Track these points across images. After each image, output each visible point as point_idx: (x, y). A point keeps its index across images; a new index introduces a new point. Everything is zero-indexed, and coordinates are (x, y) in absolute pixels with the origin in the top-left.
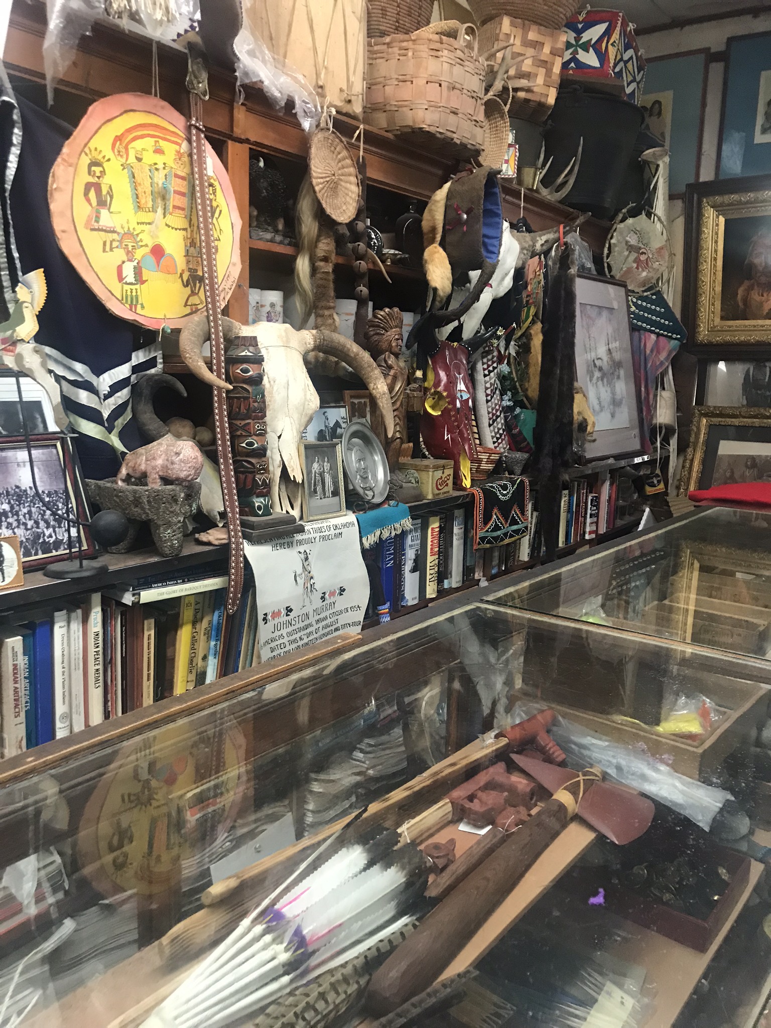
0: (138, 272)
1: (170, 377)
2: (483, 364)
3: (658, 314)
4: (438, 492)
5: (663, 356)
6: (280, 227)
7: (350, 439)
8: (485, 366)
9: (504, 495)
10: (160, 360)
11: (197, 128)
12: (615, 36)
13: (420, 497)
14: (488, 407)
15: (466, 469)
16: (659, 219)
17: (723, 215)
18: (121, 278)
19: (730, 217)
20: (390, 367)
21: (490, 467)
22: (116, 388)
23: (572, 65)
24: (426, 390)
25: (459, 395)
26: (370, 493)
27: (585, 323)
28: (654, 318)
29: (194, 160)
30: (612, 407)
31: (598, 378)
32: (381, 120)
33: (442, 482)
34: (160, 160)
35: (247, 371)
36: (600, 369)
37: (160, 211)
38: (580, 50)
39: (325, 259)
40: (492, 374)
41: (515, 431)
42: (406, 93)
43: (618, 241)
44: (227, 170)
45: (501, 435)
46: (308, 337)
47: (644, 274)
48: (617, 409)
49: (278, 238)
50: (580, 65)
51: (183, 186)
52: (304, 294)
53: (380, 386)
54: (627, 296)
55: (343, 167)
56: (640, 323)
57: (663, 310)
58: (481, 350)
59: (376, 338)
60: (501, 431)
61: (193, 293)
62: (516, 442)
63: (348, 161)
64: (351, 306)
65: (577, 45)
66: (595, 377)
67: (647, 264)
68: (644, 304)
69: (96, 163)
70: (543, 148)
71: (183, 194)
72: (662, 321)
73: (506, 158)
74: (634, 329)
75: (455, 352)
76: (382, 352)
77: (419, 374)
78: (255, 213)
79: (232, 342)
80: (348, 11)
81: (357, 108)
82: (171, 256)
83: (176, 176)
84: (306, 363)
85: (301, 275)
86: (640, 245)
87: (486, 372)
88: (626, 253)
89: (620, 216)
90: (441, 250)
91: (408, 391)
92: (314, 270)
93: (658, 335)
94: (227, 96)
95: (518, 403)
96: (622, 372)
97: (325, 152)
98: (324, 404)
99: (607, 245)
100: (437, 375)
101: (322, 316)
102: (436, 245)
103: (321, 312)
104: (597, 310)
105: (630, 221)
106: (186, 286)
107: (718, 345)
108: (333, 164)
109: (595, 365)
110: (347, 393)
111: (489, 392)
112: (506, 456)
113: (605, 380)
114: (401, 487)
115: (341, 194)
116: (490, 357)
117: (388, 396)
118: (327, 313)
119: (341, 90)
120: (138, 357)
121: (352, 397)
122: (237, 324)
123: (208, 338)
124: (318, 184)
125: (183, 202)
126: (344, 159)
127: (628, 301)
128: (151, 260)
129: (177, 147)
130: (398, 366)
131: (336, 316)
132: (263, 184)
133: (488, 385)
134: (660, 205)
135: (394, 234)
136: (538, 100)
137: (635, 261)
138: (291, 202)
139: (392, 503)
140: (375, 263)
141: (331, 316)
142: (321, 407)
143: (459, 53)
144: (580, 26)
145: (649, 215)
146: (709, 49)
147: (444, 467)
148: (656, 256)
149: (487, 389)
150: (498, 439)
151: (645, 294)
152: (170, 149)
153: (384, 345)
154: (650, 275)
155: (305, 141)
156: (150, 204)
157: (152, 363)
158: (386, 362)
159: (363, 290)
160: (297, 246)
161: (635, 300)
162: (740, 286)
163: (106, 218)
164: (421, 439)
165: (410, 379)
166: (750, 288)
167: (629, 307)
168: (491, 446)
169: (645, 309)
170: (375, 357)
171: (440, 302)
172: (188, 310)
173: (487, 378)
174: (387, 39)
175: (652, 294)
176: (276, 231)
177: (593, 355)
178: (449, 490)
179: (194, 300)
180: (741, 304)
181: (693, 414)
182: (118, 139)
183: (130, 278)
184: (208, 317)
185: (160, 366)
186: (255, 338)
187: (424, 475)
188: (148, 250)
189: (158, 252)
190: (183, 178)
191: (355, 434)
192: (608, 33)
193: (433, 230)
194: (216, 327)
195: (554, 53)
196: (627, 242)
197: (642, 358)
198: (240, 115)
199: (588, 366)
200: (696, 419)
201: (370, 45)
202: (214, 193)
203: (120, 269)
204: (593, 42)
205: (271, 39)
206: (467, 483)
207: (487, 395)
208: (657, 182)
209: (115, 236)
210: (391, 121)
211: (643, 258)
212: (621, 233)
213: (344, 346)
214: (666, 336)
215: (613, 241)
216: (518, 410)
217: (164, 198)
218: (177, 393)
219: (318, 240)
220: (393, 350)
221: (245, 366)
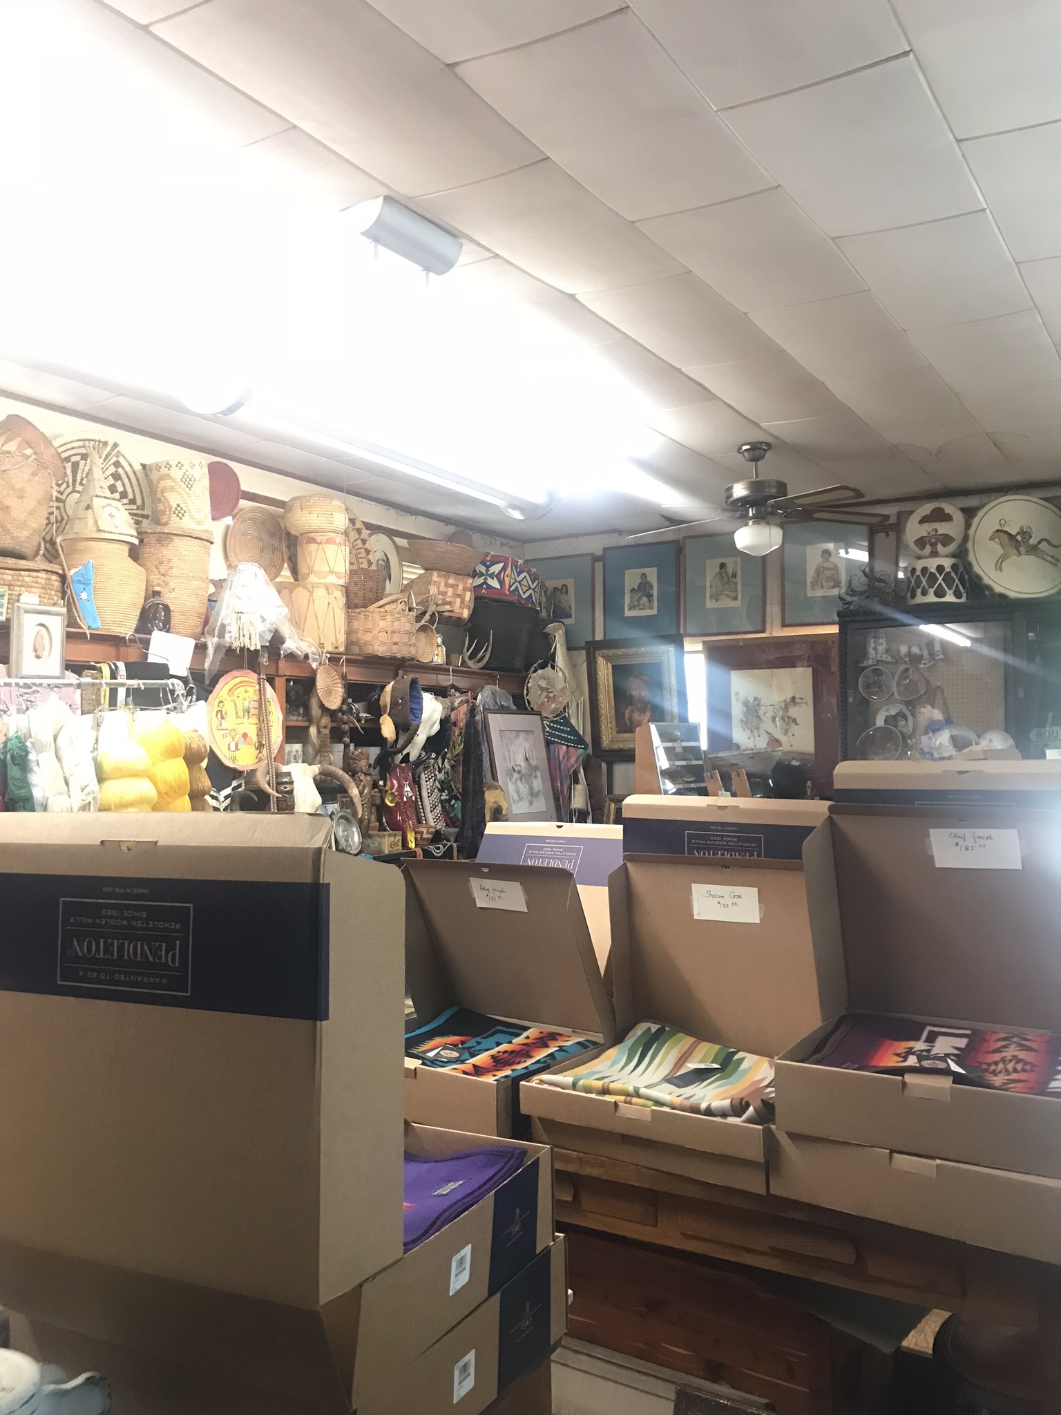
0: (237, 745)
1: (249, 792)
2: (425, 774)
3: (566, 732)
4: (391, 849)
5: (573, 760)
6: (301, 712)
7: (339, 819)
8: (426, 776)
9: (437, 853)
10: (243, 784)
11: (263, 678)
12: (508, 571)
13: (380, 851)
14: (429, 800)
15: (411, 837)
16: (560, 669)
17: (610, 662)
18: (229, 749)
19: (614, 664)
20: (361, 781)
21: (430, 836)
22: (226, 797)
23: (485, 586)
24: (386, 791)
25: (406, 794)
26: (349, 848)
27: (504, 744)
28: (563, 735)
29: (261, 692)
30: (529, 798)
31: (517, 778)
32: (356, 650)
33: (395, 844)
34: (247, 695)
35: (286, 788)
36: (519, 772)
37: (246, 717)
38: (488, 578)
39: (325, 727)
40: (431, 780)
41: (452, 815)
42: (368, 637)
43: (533, 685)
44: (275, 691)
45: (439, 817)
46: (315, 769)
47: (553, 706)
48: (534, 799)
49: (300, 719)
50: (489, 587)
51: (256, 705)
52: (314, 745)
53: (354, 792)
54: (542, 721)
55: (334, 680)
56: (553, 739)
57: (569, 729)
58: (422, 766)
59: (354, 765)
60: (439, 815)
61: (260, 752)
62: (450, 822)
63: (337, 677)
64: (341, 747)
65: (487, 575)
66: (514, 778)
67: (554, 699)
68: (555, 726)
69: (221, 702)
70: (468, 638)
71: (256, 708)
72: (569, 737)
73: (437, 652)
74: (548, 743)
75: (402, 769)
76: (357, 773)
77: (381, 783)
78: (288, 706)
79: (279, 775)
80: (335, 607)
81: (342, 649)
82: (251, 737)
83: (254, 701)
84: (315, 780)
85: (312, 736)
86: (549, 687)
87: (427, 779)
88: (539, 693)
89: (533, 669)
90: (389, 717)
91: (372, 793)
92: (319, 732)
93: (568, 746)
94: (276, 658)
95: (452, 797)
96: (539, 774)
97: (324, 675)
98: (324, 802)
99: (526, 688)
100: (392, 782)
101: (324, 756)
102: (386, 715)
103: (323, 754)
104: (514, 733)
105: (540, 671)
106: (257, 749)
107: (616, 751)
108: (328, 680)
109: (514, 770)
110: (339, 795)
111: (429, 791)
112: (444, 831)
113: (523, 779)
114: (369, 846)
115: (333, 694)
116: (429, 770)
117: (359, 796)
118: (326, 754)
119: (332, 643)
120: (235, 783)
121: (342, 798)
122: (281, 765)
123: (269, 773)
124: (320, 692)
125: (256, 712)
126: (334, 676)
127: (543, 724)
128: (242, 739)
129: (254, 688)
130: (366, 779)
131: (331, 756)
132: (293, 693)
133: (429, 787)
134: (560, 660)
135: (366, 703)
136: (457, 616)
137: (546, 697)
138: (306, 697)
139: (363, 855)
140: (354, 723)
141: (328, 756)
142: (323, 803)
143: (397, 615)
144: (488, 563)
145: (553, 667)
146: (594, 554)
147: (395, 835)
148: (560, 693)
149: (428, 789)
150: (437, 820)
151: (555, 719)
152: (251, 690)
153: (358, 769)
154: (557, 706)
155: (314, 672)
156: (242, 715)
157: (239, 786)
158: (359, 778)
159: (347, 740)
160: (310, 721)
161: (548, 723)
162: (626, 710)
163: (225, 724)
164: (384, 821)
165: (375, 785)
166: (633, 711)
167: (544, 728)
168: (433, 824)
169: (556, 729)
170: (353, 776)
171: (390, 744)
172: (257, 760)
173: (428, 783)
174: (358, 610)
175: (561, 719)
176: (299, 715)
177: (512, 764)
178: (399, 848)
179: (260, 755)
180: (628, 722)
181: (605, 801)
182: (230, 690)
183: (233, 748)
184: (268, 764)
185: (243, 787)
186: (290, 773)
187: (383, 839)
188: (240, 735)
189: (245, 736)
190: (256, 701)
191: (341, 817)
192: (504, 569)
193: (386, 706)
194: (272, 767)
195: (465, 589)
196: (539, 685)
197: (557, 762)
198: (282, 664)
199: (508, 771)
200: (606, 805)
201: (348, 612)
202: (270, 705)
203: (229, 745)
204: (496, 573)
205: (296, 623)
206: (412, 845)
207: (428, 793)
208: (555, 647)
209: (227, 731)
210: (361, 649)
211: (551, 695)
212: (535, 680)
213: (335, 772)
214: (573, 747)
215: (529, 685)
216: (453, 802)
217: (248, 712)
218: (254, 800)
219: (321, 718)
220: (364, 771)
221: (285, 786)
